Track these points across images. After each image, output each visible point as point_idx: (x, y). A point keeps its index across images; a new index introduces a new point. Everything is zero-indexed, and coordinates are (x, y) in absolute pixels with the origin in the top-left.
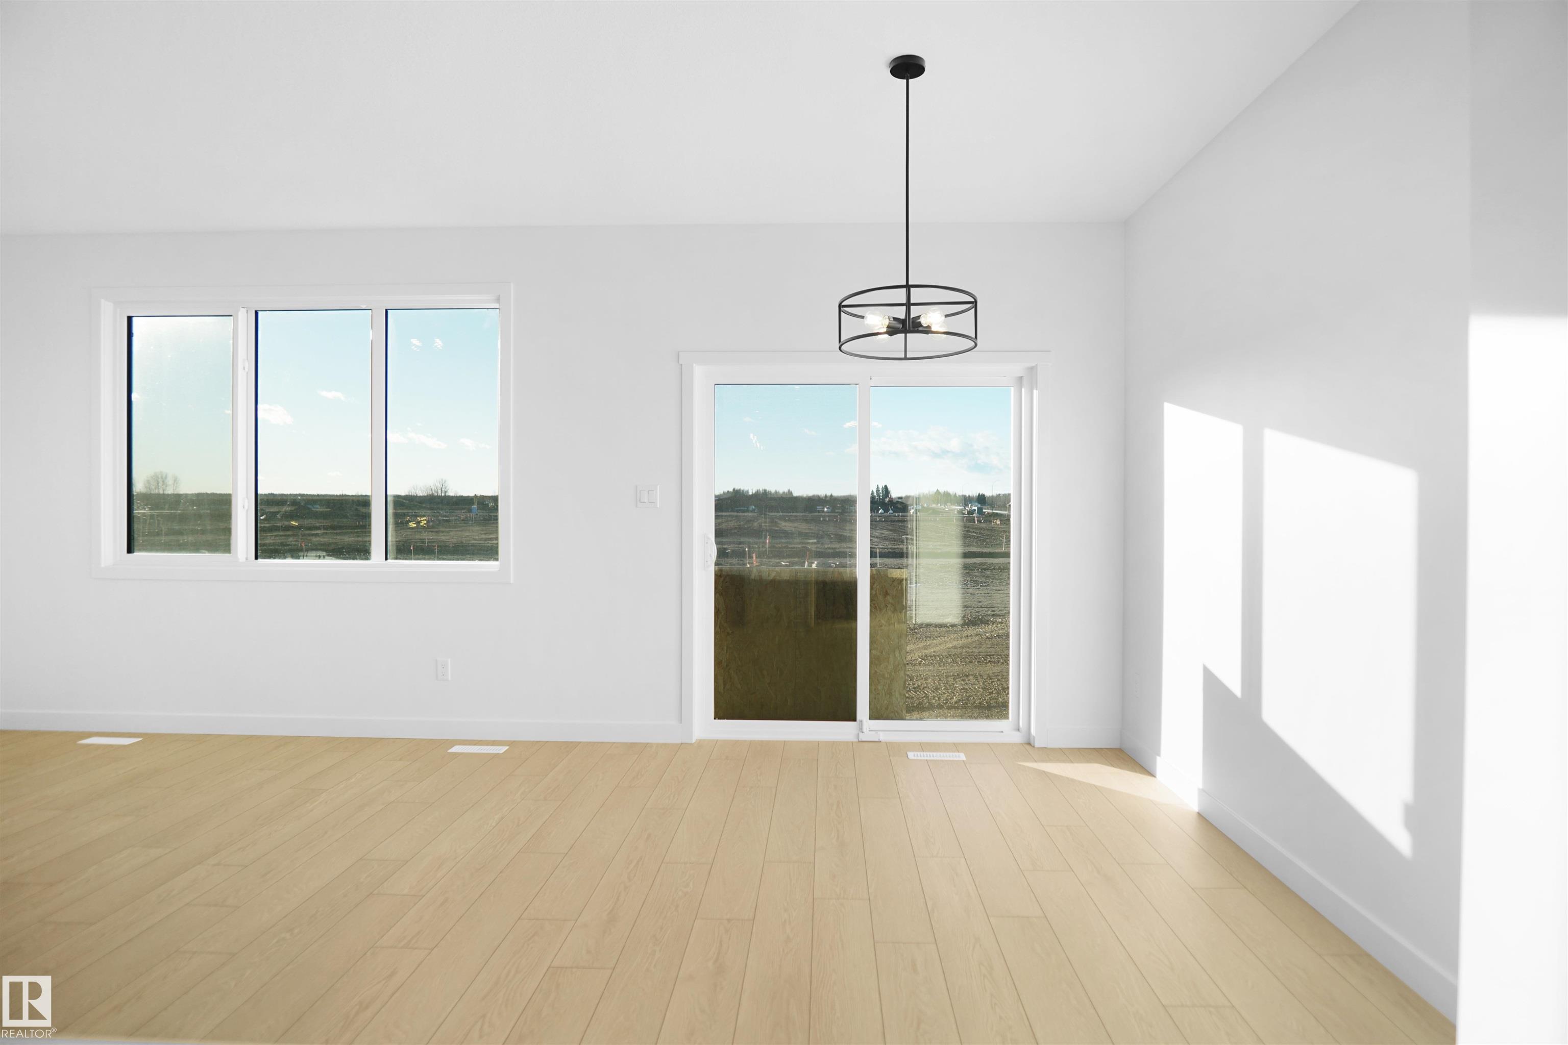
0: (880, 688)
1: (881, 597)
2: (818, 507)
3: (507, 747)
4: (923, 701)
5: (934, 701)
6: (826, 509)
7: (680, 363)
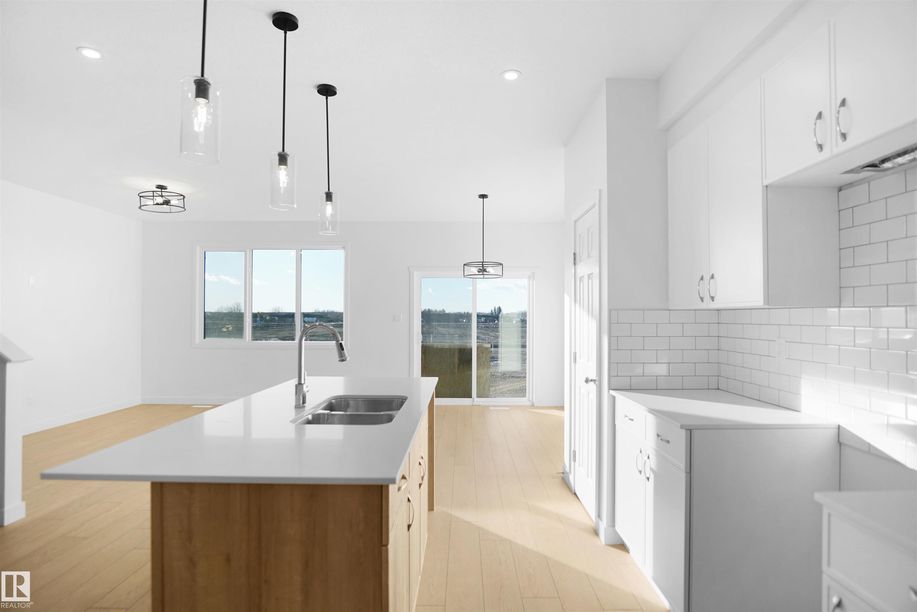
0: (481, 387)
1: (481, 354)
6: (465, 321)
7: (410, 270)
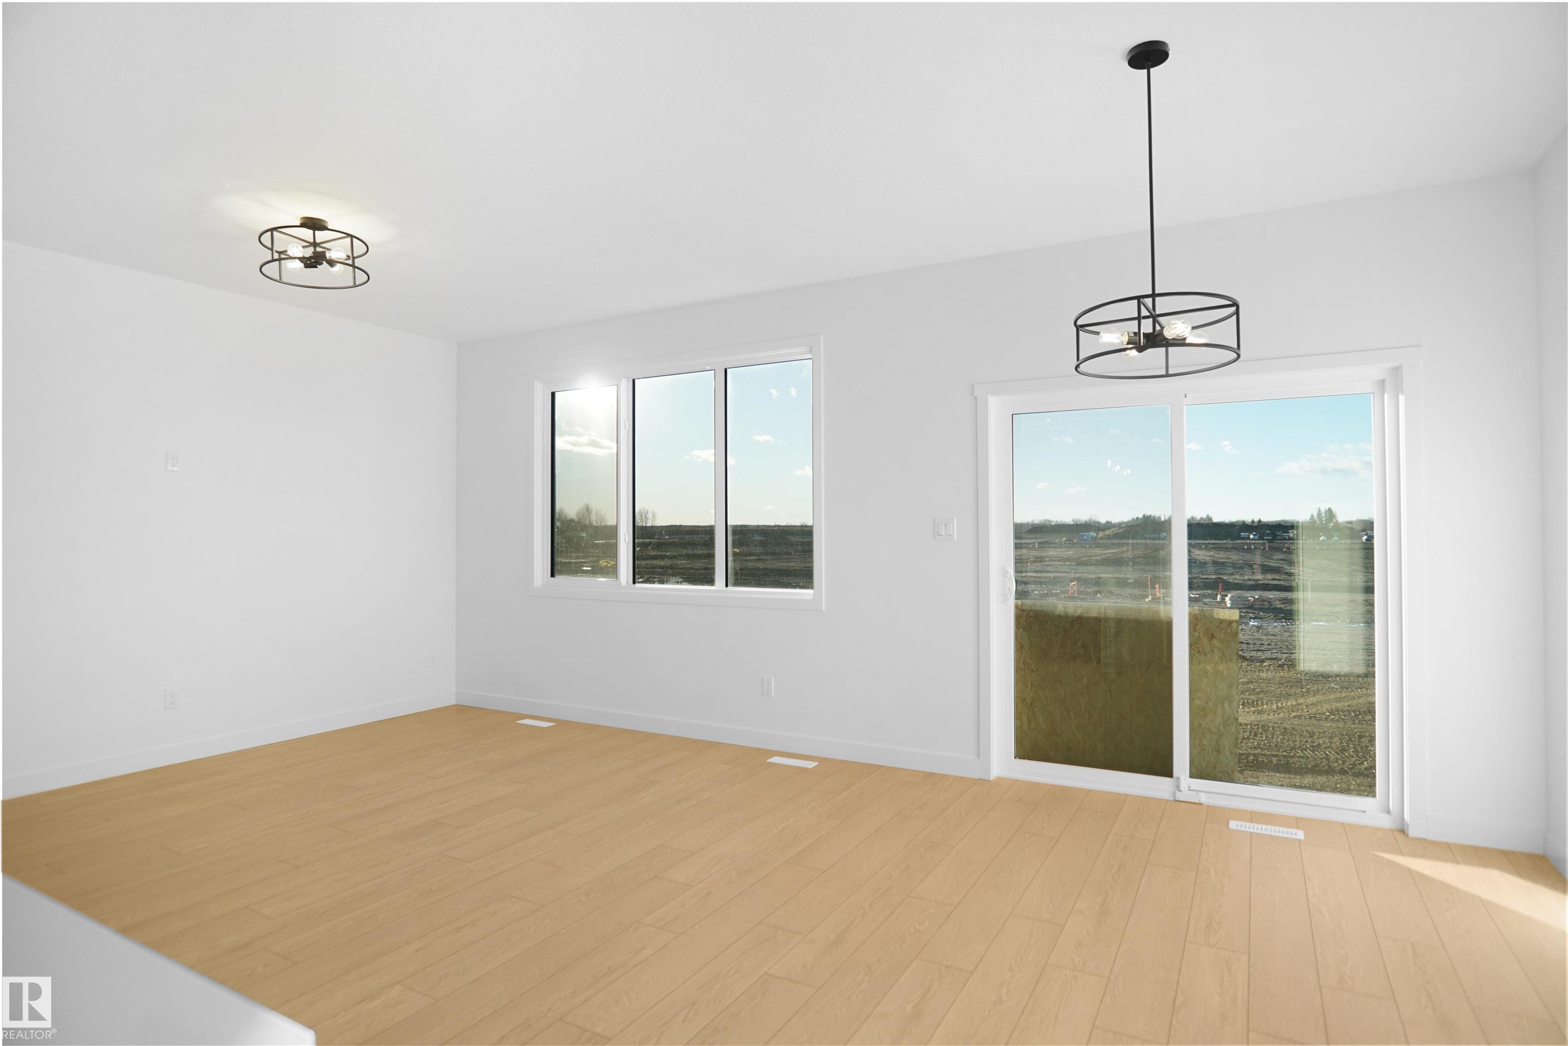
1: (1204, 641)
2: (1242, 534)
3: (817, 763)
4: (1321, 763)
5: (1336, 764)
6: (1252, 536)
7: (975, 395)
